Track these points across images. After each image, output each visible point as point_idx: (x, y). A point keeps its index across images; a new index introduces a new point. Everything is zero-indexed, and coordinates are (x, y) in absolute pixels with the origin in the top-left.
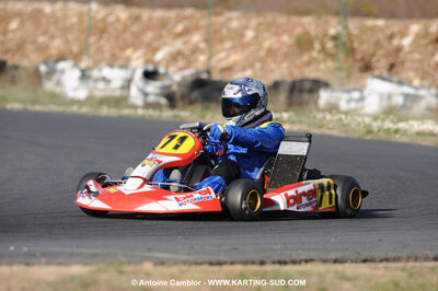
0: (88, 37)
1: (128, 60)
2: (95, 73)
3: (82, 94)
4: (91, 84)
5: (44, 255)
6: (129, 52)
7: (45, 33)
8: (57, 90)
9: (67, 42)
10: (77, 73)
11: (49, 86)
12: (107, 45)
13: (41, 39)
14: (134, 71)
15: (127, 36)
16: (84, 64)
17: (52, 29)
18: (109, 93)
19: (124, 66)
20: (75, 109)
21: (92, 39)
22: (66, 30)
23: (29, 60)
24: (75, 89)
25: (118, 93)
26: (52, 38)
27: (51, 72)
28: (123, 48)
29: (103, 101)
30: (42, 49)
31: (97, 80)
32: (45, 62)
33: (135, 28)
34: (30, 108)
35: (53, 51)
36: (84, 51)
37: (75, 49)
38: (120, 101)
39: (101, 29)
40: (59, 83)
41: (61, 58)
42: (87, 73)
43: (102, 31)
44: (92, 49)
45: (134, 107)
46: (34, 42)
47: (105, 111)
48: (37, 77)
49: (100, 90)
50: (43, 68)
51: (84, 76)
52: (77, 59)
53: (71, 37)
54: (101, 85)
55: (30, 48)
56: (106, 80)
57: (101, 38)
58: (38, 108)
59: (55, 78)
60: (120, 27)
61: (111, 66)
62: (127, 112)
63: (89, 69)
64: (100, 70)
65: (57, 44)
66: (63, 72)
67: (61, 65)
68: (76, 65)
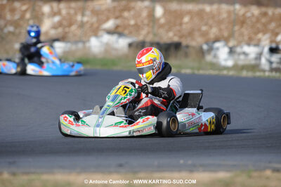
0: (234, 26)
1: (259, 40)
2: (238, 50)
3: (230, 63)
4: (236, 57)
5: (202, 166)
6: (260, 35)
7: (206, 24)
8: (215, 60)
9: (220, 30)
10: (226, 50)
11: (209, 58)
12: (245, 31)
13: (204, 28)
14: (263, 48)
15: (259, 25)
16: (231, 44)
17: (211, 22)
18: (247, 62)
19: (257, 45)
20: (225, 72)
21: (236, 28)
22: (220, 22)
23: (196, 41)
24: (226, 60)
25: (253, 62)
26: (211, 27)
27: (211, 49)
28: (256, 33)
29: (244, 67)
30: (204, 34)
31: (239, 54)
32: (207, 43)
33: (264, 20)
34: (196, 72)
35: (212, 36)
36: (231, 35)
37: (226, 34)
38: (255, 67)
39: (242, 22)
40: (215, 56)
41: (217, 40)
42: (233, 50)
43: (243, 23)
44: (237, 34)
45: (264, 71)
46: (199, 30)
47: (245, 74)
48: (202, 53)
49: (242, 60)
50: (205, 47)
51: (232, 51)
52: (227, 40)
53: (223, 27)
54: (242, 57)
55: (197, 34)
56: (245, 54)
57: (242, 26)
58: (201, 72)
59: (213, 53)
60: (254, 20)
61: (249, 44)
62: (258, 74)
63: (235, 47)
64: (242, 47)
65: (214, 32)
66: (218, 49)
67: (217, 45)
68: (226, 44)
